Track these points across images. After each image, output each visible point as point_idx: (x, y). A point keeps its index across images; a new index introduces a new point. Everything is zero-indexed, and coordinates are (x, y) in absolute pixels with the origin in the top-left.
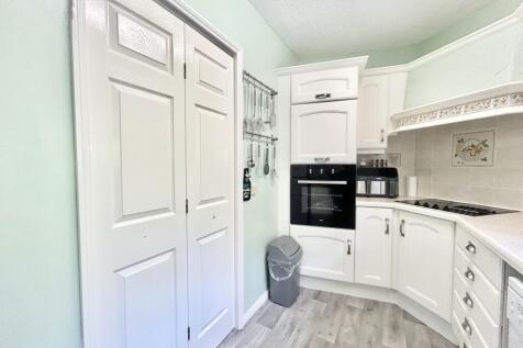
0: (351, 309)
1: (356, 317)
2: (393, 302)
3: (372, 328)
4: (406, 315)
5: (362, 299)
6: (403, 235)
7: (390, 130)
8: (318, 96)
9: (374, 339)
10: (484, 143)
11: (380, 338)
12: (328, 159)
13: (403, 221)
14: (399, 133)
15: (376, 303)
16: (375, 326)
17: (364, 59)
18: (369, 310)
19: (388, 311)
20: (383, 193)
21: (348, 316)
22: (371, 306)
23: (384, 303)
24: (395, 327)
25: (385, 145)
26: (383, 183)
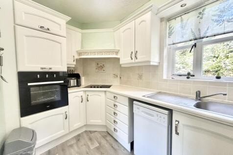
0: (71, 146)
1: (75, 147)
2: (84, 131)
3: (84, 146)
4: (90, 132)
5: (73, 138)
6: (88, 101)
7: (77, 57)
8: (41, 27)
9: (88, 150)
10: (103, 65)
11: (89, 147)
12: (50, 69)
13: (88, 95)
14: (80, 58)
15: (79, 135)
16: (85, 145)
17: (69, 18)
18: (78, 140)
19: (85, 135)
20: (76, 85)
21: (72, 150)
22: (78, 138)
23: (82, 133)
24: (90, 139)
25: (75, 63)
26: (75, 80)
